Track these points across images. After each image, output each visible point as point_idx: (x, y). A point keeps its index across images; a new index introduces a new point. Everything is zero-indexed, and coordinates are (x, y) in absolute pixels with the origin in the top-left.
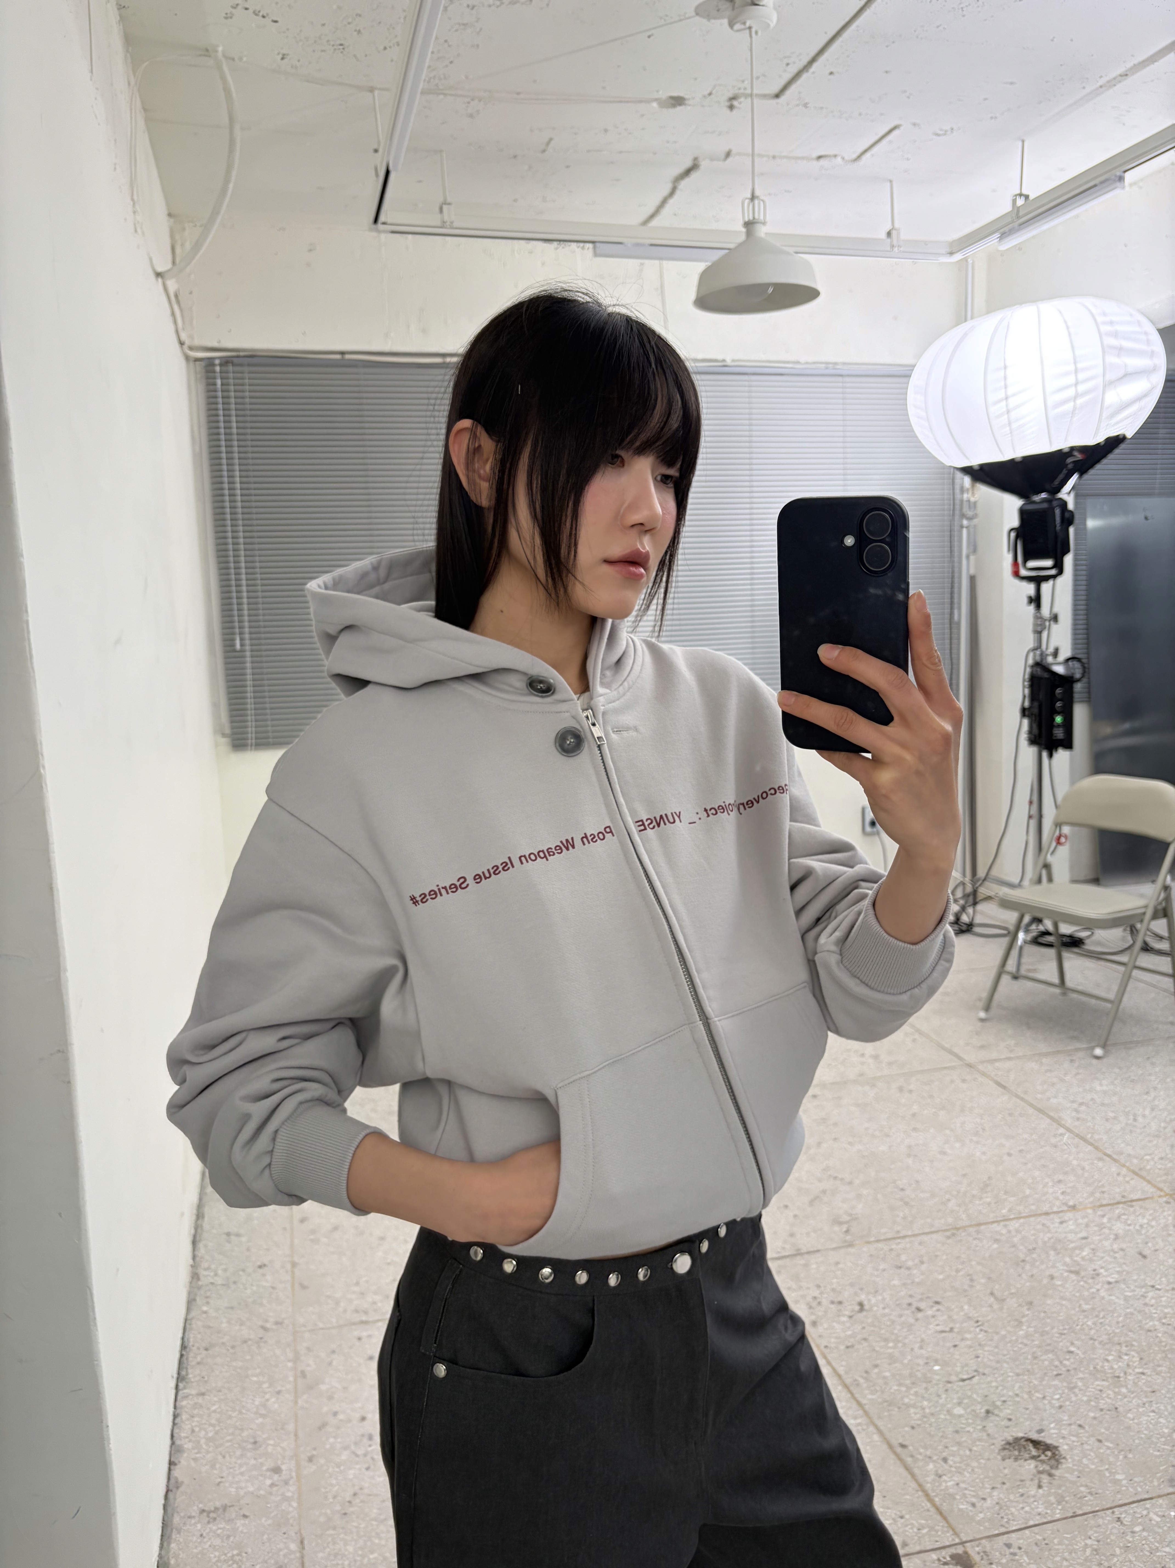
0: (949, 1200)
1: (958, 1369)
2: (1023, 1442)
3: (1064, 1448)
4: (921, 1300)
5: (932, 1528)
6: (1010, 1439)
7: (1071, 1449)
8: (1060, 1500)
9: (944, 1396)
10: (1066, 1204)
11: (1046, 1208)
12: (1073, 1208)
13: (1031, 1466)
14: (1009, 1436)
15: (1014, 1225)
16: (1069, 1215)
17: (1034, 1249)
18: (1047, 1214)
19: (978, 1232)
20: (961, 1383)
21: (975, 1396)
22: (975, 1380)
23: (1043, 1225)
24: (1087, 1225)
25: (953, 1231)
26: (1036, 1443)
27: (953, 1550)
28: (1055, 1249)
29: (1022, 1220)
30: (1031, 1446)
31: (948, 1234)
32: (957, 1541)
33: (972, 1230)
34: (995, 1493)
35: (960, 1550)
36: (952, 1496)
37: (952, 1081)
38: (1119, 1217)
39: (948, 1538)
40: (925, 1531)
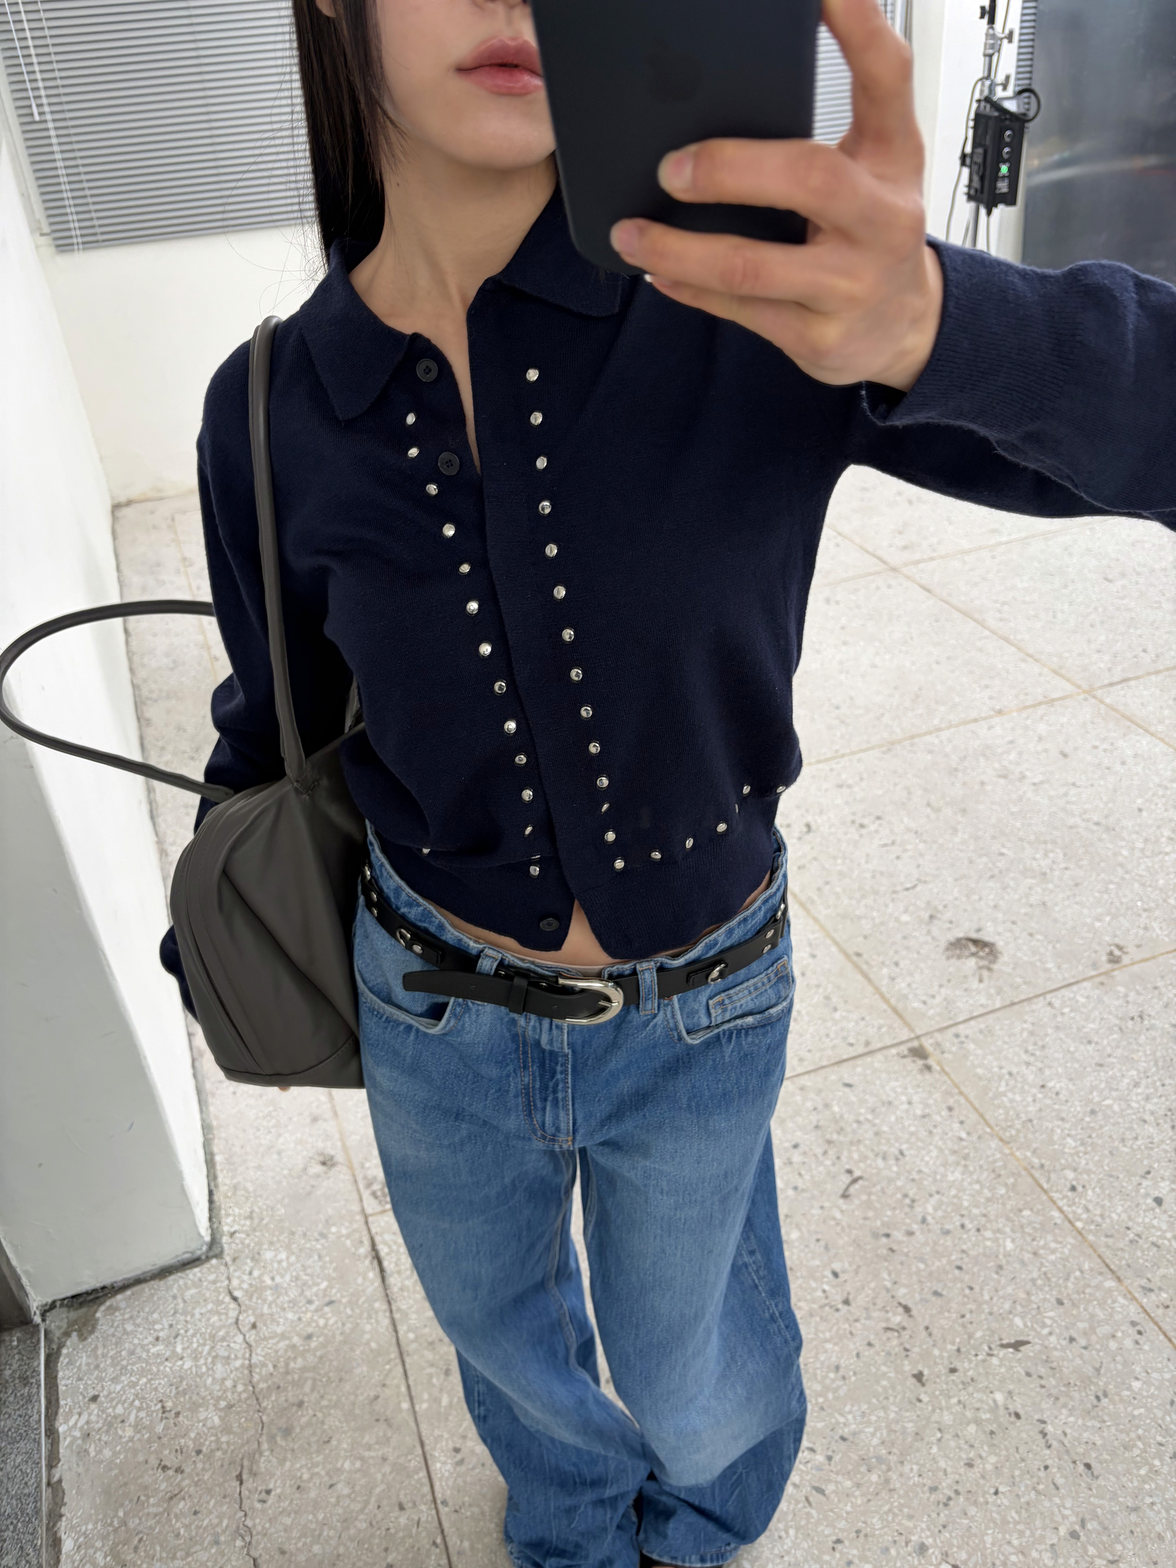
0: (883, 715)
1: (902, 879)
2: (964, 942)
3: (1000, 944)
4: (864, 816)
5: (890, 1027)
6: (952, 939)
7: (1007, 944)
8: (999, 991)
9: (891, 905)
10: (993, 709)
11: (974, 715)
12: (1000, 712)
13: (972, 962)
14: (951, 937)
15: (945, 735)
16: (997, 720)
17: (965, 757)
18: (975, 720)
19: (912, 745)
20: (905, 893)
21: (918, 903)
22: (919, 888)
23: (973, 732)
24: (1013, 729)
25: (889, 746)
26: (975, 942)
27: (910, 1045)
28: (984, 755)
29: (952, 730)
30: (970, 945)
31: (884, 749)
32: (912, 1035)
33: (907, 743)
34: (943, 990)
35: (915, 1044)
36: (905, 997)
37: (878, 588)
38: (1041, 718)
39: (905, 1034)
40: (884, 1029)
